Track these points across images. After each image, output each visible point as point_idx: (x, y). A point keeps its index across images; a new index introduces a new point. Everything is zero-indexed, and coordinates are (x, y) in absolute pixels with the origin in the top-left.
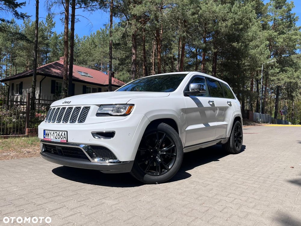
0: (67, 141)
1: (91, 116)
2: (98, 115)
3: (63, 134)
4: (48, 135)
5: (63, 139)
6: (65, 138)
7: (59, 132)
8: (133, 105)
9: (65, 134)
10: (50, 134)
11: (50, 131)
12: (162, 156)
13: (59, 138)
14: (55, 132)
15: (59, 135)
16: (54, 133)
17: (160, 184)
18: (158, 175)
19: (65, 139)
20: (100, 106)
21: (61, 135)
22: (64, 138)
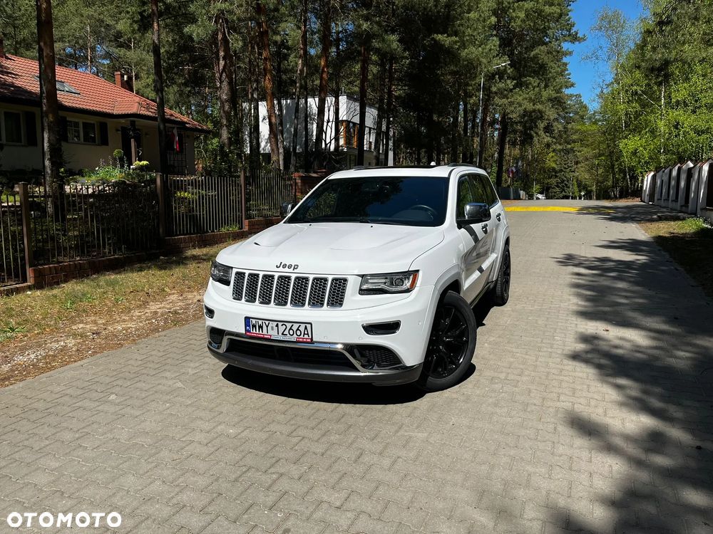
0: (312, 339)
1: (353, 295)
2: (363, 292)
3: (302, 328)
4: (261, 327)
5: (302, 336)
6: (308, 334)
7: (291, 324)
8: (418, 271)
9: (306, 328)
10: (267, 327)
11: (267, 322)
12: (447, 345)
13: (292, 333)
14: (280, 324)
15: (291, 329)
16: (277, 326)
17: (448, 390)
18: (447, 376)
19: (306, 336)
20: (362, 276)
21: (298, 329)
22: (304, 334)
